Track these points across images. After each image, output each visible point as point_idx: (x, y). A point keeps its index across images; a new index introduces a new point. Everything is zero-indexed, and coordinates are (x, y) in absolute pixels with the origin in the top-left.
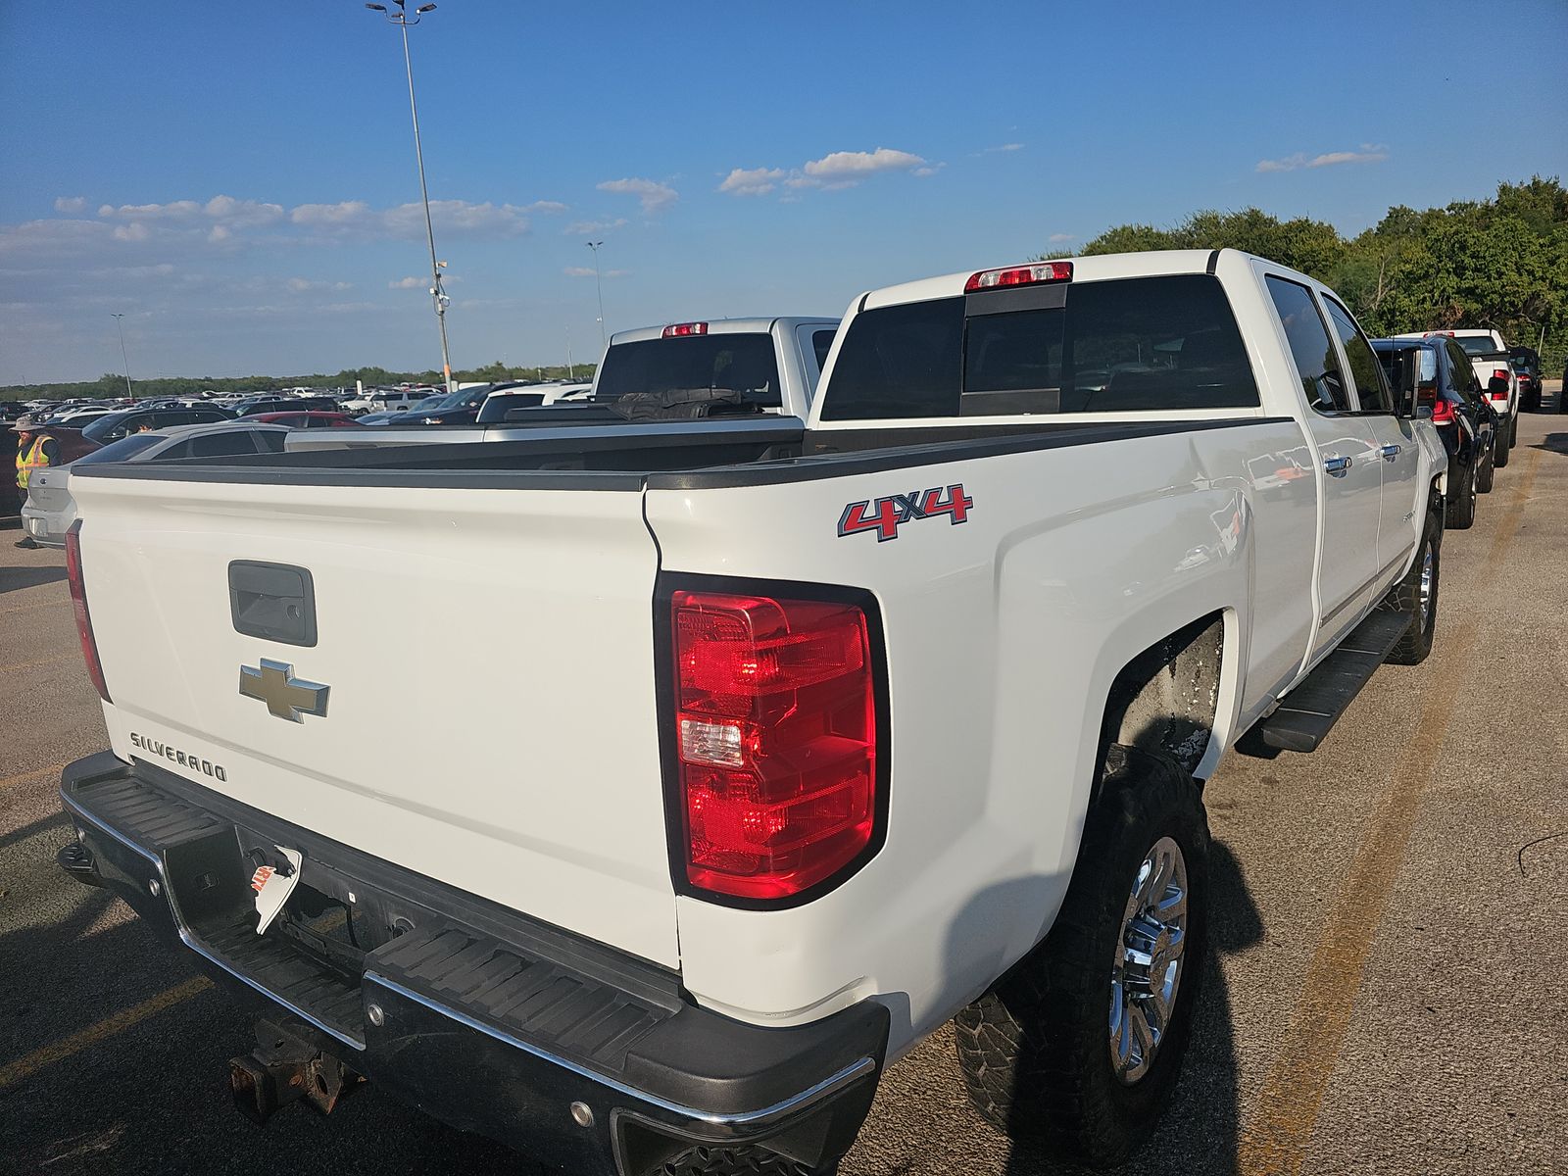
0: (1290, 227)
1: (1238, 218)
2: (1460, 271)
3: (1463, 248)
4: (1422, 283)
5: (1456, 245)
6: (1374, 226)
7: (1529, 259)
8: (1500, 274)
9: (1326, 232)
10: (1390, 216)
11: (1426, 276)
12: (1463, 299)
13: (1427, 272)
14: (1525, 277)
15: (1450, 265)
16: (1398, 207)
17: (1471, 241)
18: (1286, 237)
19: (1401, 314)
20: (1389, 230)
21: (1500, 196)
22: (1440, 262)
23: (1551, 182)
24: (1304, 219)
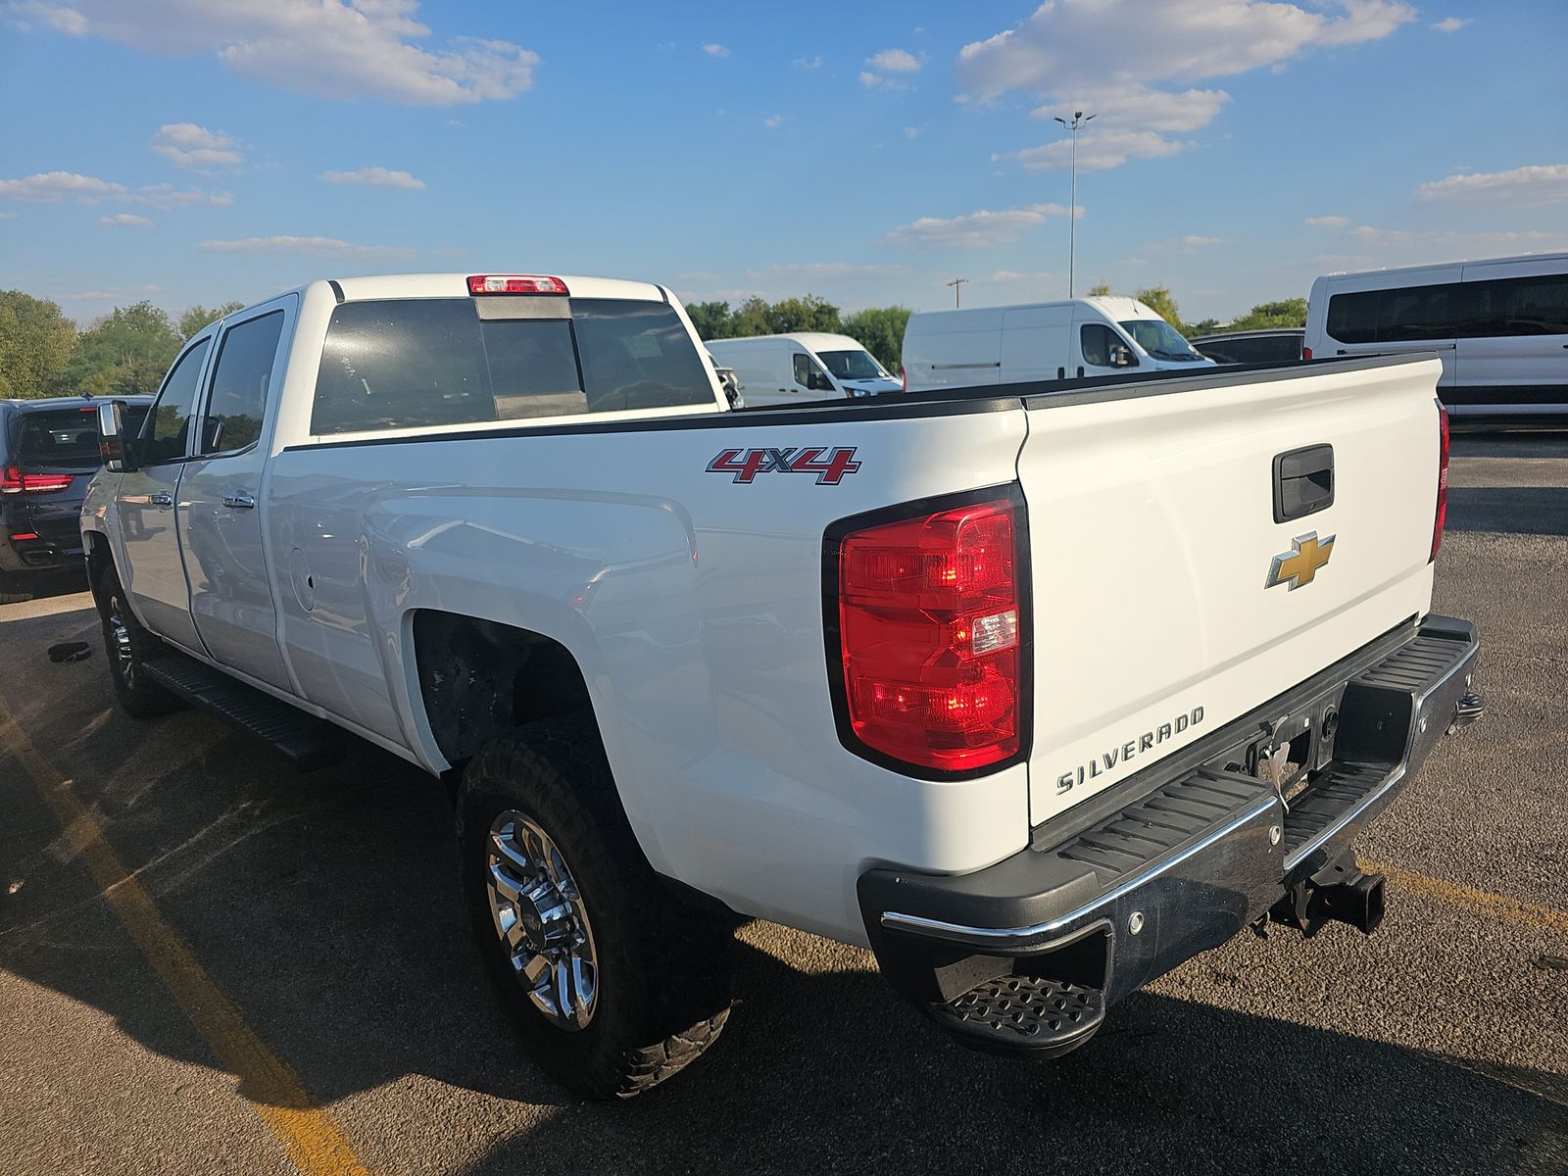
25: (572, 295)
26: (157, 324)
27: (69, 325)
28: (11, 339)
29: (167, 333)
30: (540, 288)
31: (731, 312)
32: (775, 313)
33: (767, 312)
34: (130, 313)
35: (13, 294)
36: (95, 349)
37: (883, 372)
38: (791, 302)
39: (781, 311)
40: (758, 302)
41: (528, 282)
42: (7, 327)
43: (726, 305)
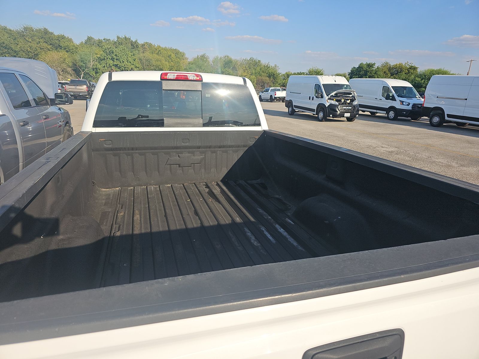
0: (59, 36)
1: (40, 30)
2: (113, 59)
3: (113, 53)
4: (103, 61)
5: (111, 52)
6: (84, 41)
7: (129, 59)
8: (123, 62)
9: (70, 40)
10: (88, 39)
11: (104, 59)
12: (115, 68)
13: (104, 58)
14: (129, 63)
15: (111, 57)
16: (89, 36)
17: (114, 51)
19: (99, 69)
20: (88, 43)
21: (117, 39)
22: (107, 56)
23: (129, 38)
24: (63, 35)
25: (204, 81)
26: (207, 60)
27: (187, 59)
28: (173, 62)
29: (209, 62)
30: (190, 78)
31: (376, 66)
32: (393, 68)
33: (390, 68)
34: (201, 56)
35: (176, 50)
36: (191, 66)
37: (418, 96)
38: (400, 64)
39: (395, 67)
40: (387, 63)
41: (185, 76)
42: (172, 58)
43: (374, 64)
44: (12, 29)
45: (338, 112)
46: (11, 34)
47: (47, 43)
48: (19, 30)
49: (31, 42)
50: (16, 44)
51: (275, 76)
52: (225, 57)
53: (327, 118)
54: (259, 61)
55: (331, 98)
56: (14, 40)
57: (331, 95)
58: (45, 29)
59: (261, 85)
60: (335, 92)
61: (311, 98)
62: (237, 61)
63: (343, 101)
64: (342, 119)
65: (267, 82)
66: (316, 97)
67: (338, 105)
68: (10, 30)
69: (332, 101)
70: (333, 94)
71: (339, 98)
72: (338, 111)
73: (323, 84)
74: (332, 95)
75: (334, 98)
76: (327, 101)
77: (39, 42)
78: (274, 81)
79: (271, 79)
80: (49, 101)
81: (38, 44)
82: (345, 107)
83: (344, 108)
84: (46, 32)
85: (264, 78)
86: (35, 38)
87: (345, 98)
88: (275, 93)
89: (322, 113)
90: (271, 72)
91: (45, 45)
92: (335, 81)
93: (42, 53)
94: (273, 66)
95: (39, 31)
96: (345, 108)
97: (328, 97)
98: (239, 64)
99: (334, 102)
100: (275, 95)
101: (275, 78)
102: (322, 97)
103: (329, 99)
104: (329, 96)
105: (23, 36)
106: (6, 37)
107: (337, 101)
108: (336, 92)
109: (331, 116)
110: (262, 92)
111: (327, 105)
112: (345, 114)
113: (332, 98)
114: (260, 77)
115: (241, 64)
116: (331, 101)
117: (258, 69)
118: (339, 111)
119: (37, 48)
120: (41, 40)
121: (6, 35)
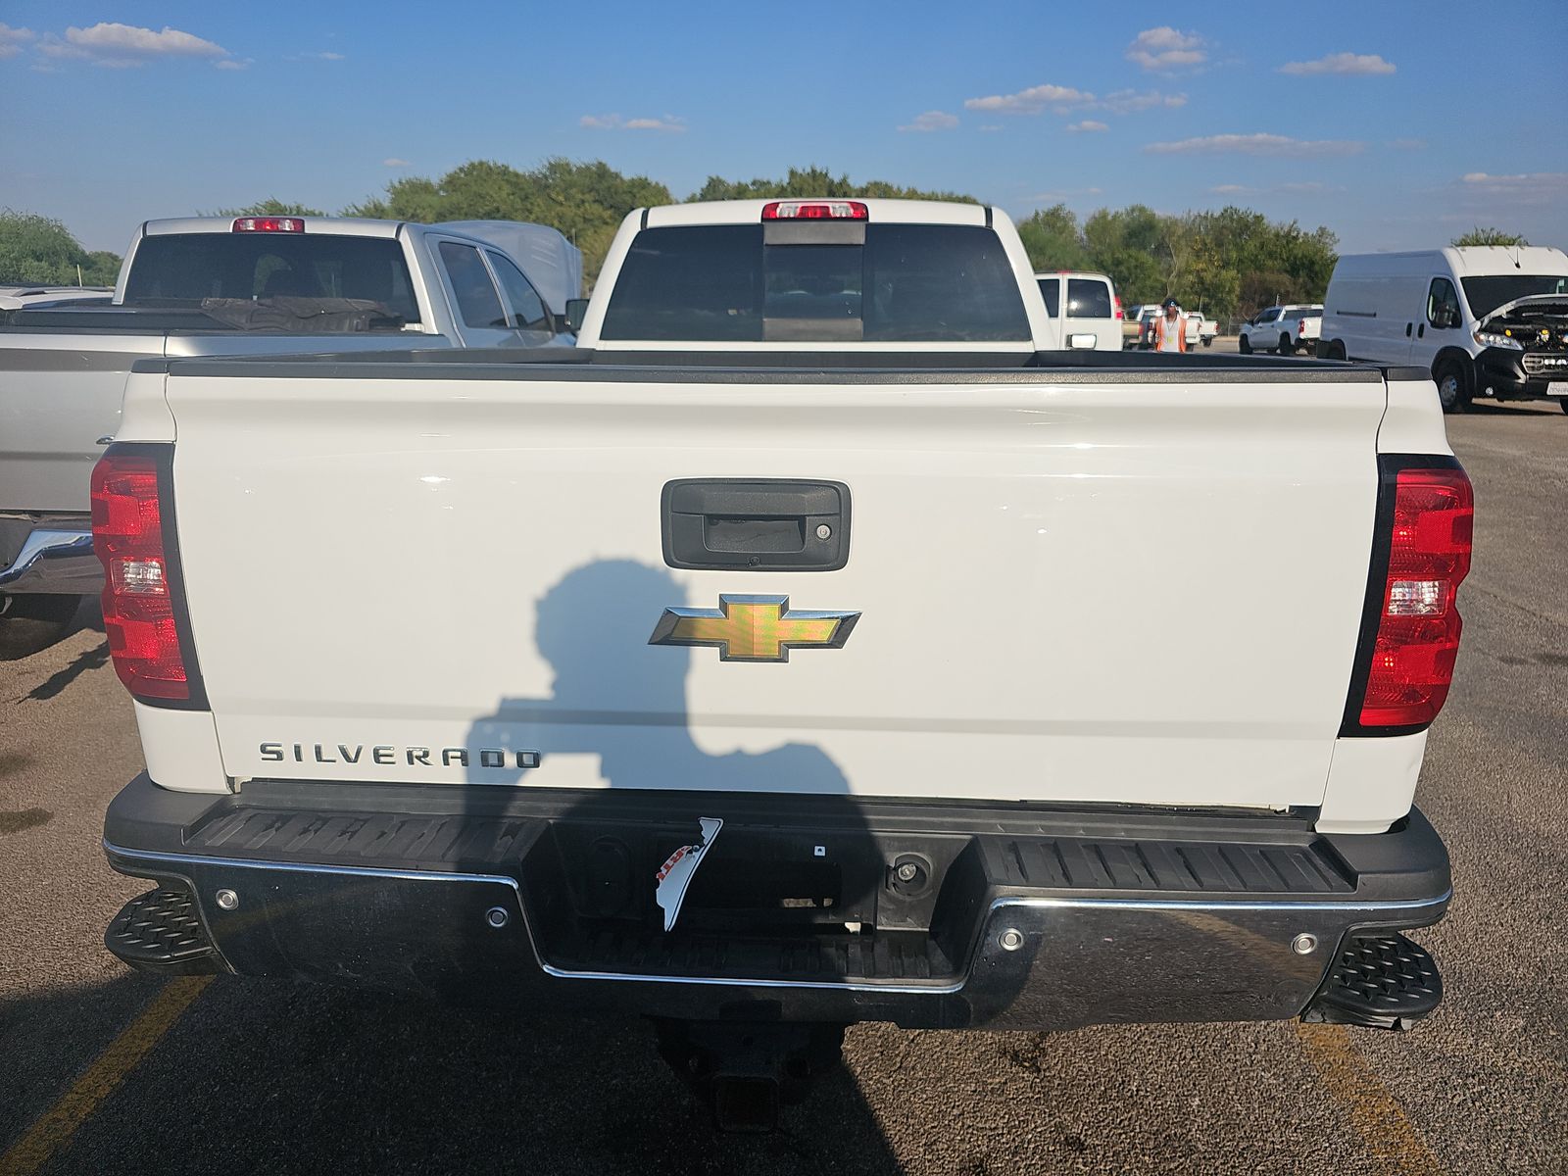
0: (633, 183)
1: (588, 168)
9: (662, 192)
16: (714, 177)
18: (630, 192)
24: (643, 177)
25: (871, 220)
26: (1066, 226)
29: (1073, 231)
30: (836, 213)
41: (822, 207)
44: (520, 171)
45: (1519, 378)
46: (515, 185)
47: (602, 204)
48: (536, 172)
49: (561, 204)
50: (528, 210)
51: (1317, 268)
52: (1133, 210)
53: (1474, 401)
54: (1259, 219)
55: (1491, 327)
56: (522, 200)
57: (1495, 313)
58: (601, 166)
59: (1257, 300)
60: (1510, 306)
61: (1415, 330)
62: (1175, 222)
63: (1545, 335)
64: (1536, 404)
65: (1282, 291)
66: (1434, 324)
67: (1520, 354)
68: (517, 175)
69: (1498, 338)
70: (1503, 311)
71: (1529, 327)
72: (1520, 374)
73: (1462, 279)
74: (1500, 316)
75: (1506, 327)
76: (1476, 337)
77: (583, 202)
78: (1310, 285)
79: (1301, 280)
80: (552, 320)
81: (578, 206)
82: (1549, 358)
83: (1547, 362)
84: (602, 172)
85: (1269, 276)
86: (573, 191)
87: (1553, 326)
88: (1302, 323)
89: (1454, 381)
90: (1300, 255)
91: (597, 209)
92: (1518, 265)
93: (589, 233)
94: (1313, 231)
95: (584, 171)
96: (1553, 362)
97: (1479, 323)
98: (1180, 232)
99: (1505, 341)
100: (1302, 330)
101: (1316, 274)
102: (1457, 322)
103: (1482, 330)
104: (1486, 320)
105: (547, 187)
106: (504, 194)
107: (1516, 336)
108: (1514, 302)
109: (1490, 391)
110: (1252, 323)
111: (1475, 350)
112: (1551, 384)
113: (1497, 325)
114: (1258, 273)
115: (1189, 233)
116: (1491, 338)
117: (1251, 246)
118: (1525, 373)
119: (577, 219)
120: (587, 197)
121: (507, 189)
